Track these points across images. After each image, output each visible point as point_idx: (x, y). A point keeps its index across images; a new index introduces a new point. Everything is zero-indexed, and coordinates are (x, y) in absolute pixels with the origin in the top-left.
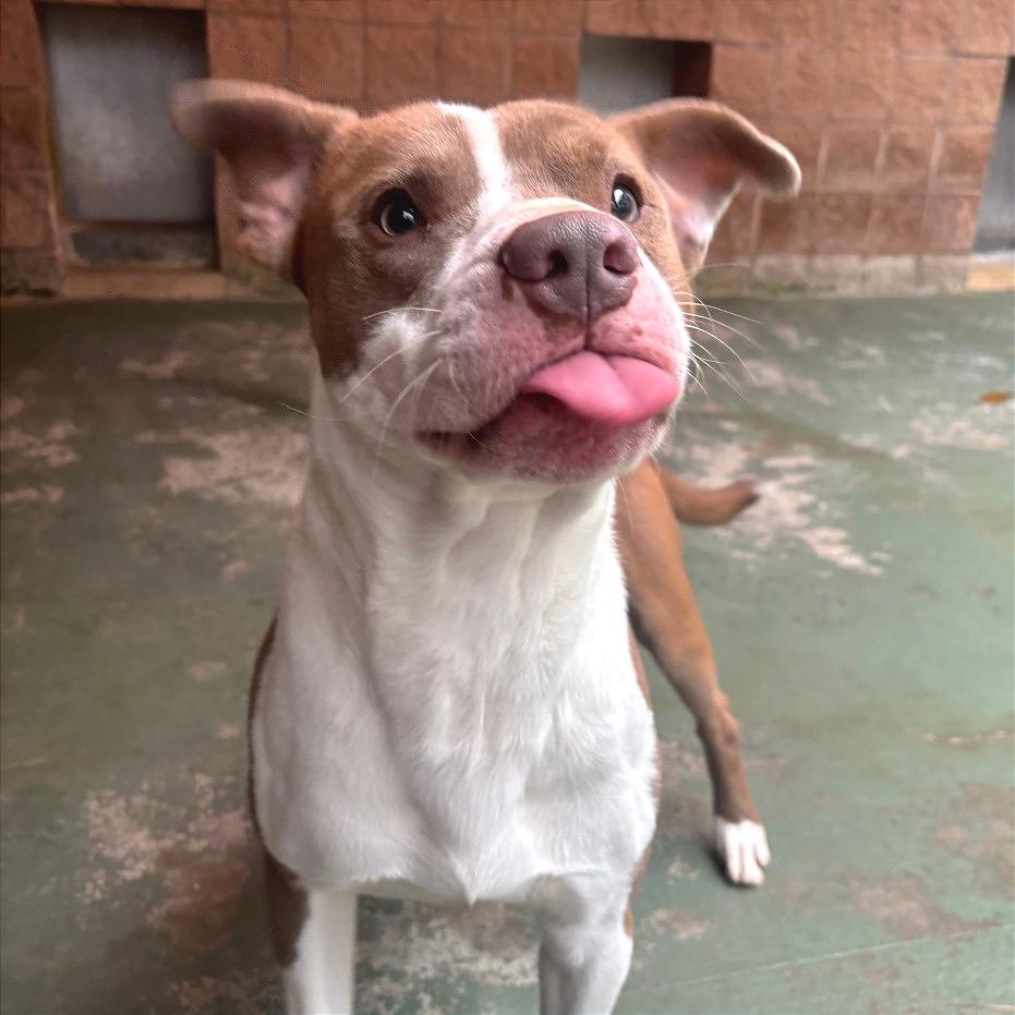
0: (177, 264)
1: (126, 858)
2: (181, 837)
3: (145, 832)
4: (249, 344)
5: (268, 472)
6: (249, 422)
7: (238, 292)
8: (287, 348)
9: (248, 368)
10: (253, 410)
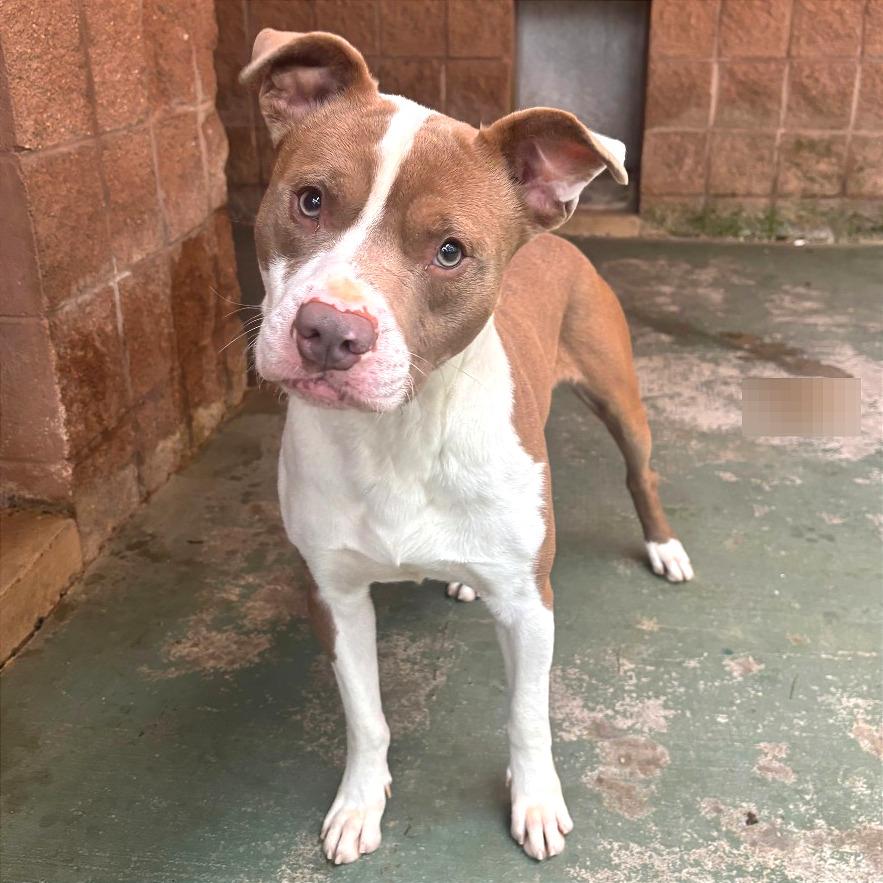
0: (601, 207)
1: (564, 720)
2: (610, 712)
3: (579, 702)
4: (661, 279)
5: (679, 395)
6: (662, 349)
7: (653, 232)
8: (695, 284)
9: (661, 300)
10: (665, 338)
